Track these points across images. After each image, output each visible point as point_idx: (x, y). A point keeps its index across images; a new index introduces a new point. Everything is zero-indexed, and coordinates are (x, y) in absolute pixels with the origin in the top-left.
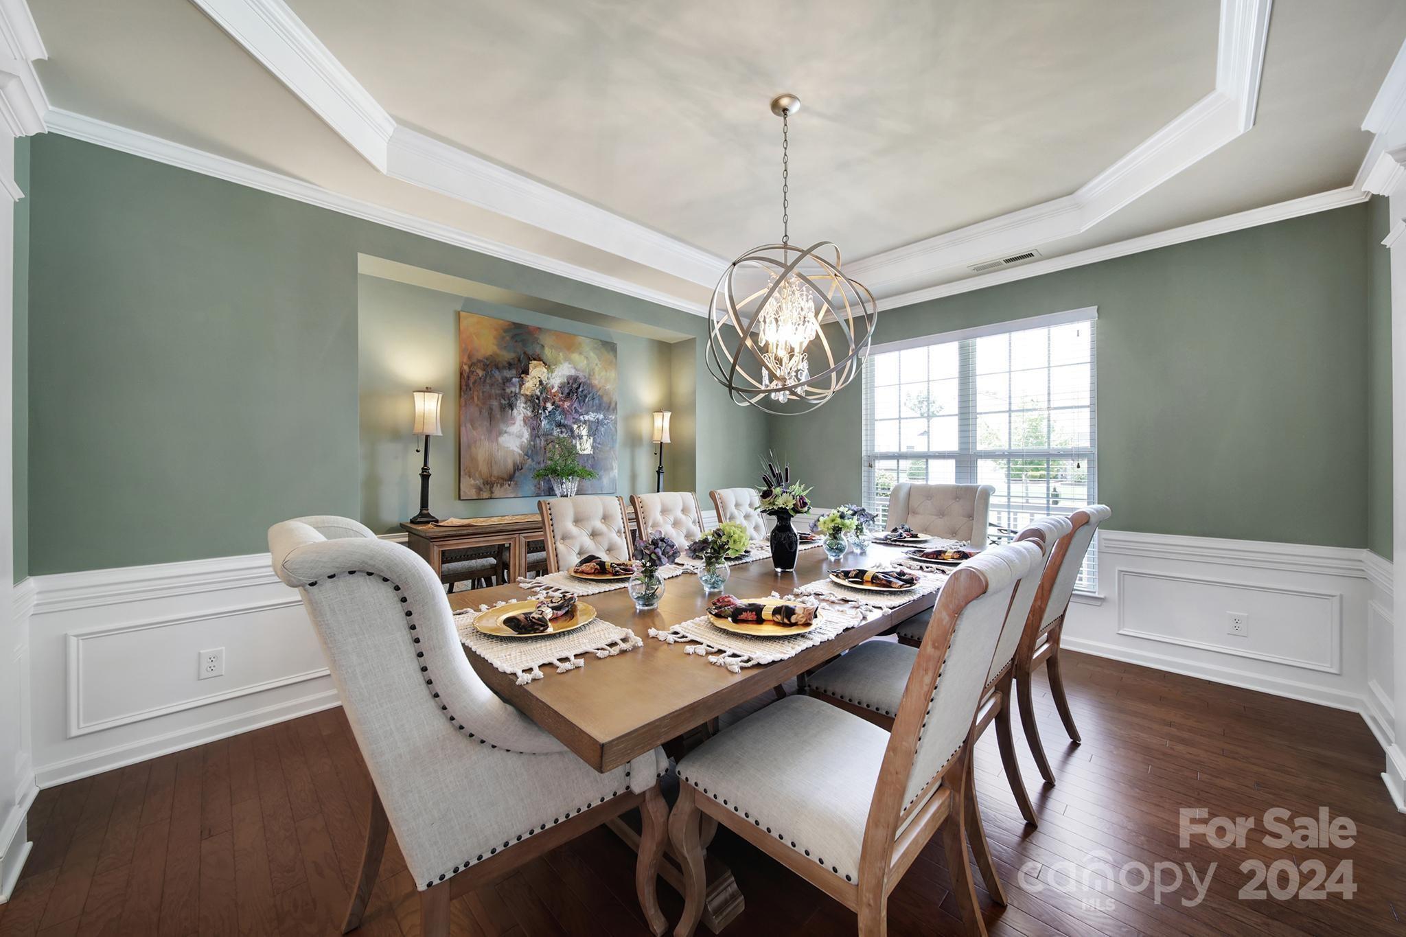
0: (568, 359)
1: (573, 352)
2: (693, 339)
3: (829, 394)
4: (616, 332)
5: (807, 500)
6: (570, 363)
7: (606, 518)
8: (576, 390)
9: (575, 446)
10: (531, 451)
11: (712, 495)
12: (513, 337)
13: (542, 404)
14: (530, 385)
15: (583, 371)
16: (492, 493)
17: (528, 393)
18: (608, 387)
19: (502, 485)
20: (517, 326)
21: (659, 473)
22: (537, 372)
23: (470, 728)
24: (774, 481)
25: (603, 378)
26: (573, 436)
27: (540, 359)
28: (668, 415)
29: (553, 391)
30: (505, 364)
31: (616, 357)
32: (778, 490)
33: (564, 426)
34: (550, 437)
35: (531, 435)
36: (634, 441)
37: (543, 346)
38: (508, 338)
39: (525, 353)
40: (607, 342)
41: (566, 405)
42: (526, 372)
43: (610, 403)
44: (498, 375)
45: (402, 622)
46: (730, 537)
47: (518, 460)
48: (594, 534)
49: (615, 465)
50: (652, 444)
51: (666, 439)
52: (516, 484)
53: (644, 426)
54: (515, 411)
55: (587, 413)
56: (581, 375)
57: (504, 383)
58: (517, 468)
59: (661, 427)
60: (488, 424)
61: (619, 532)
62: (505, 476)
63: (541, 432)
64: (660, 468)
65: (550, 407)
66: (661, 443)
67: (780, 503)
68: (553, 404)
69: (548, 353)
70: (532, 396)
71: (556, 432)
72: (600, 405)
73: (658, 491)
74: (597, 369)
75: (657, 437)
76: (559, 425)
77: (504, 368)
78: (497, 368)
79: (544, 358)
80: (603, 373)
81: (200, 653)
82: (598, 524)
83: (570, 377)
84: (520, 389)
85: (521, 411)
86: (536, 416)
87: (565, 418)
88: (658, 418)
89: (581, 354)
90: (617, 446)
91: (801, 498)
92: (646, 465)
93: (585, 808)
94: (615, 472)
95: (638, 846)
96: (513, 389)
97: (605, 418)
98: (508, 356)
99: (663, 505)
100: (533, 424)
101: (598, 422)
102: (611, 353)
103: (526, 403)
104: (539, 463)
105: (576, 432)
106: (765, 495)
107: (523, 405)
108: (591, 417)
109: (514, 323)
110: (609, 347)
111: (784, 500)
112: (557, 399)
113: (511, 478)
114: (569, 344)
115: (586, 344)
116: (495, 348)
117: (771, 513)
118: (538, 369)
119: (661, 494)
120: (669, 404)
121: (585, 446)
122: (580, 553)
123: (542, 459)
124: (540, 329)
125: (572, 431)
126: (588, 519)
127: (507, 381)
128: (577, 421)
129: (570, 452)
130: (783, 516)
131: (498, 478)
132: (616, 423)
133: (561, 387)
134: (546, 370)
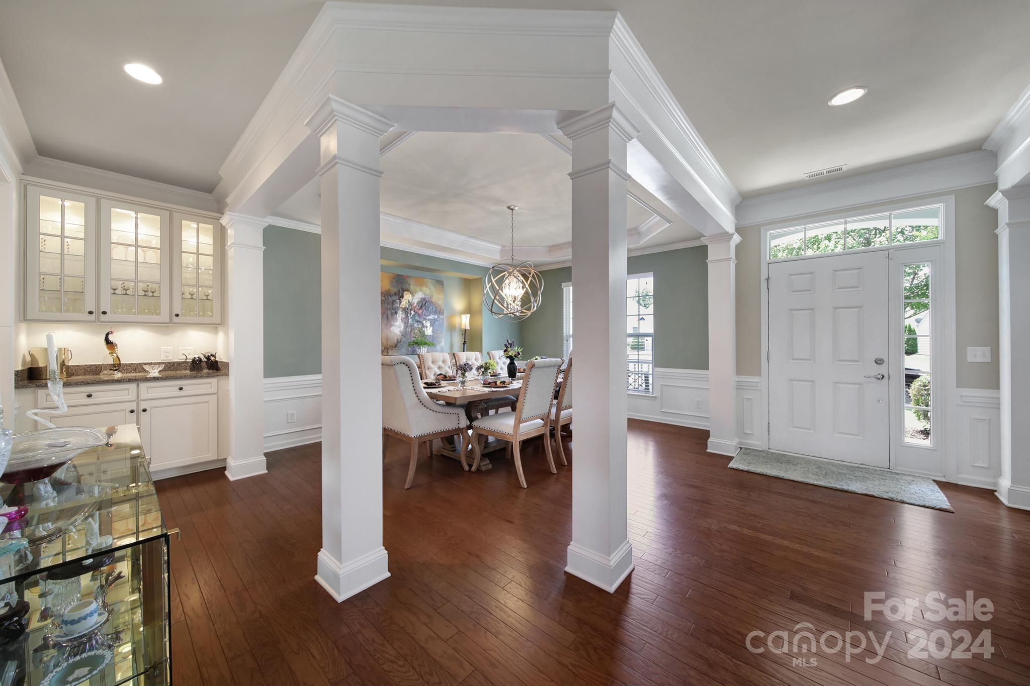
0: (421, 290)
1: (423, 287)
2: (480, 278)
3: (529, 313)
4: (443, 276)
5: (520, 353)
6: (422, 292)
7: (444, 361)
8: (424, 304)
9: (424, 332)
10: (404, 334)
11: (488, 353)
12: (397, 281)
13: (409, 311)
14: (404, 303)
15: (428, 295)
16: (388, 353)
17: (403, 307)
18: (440, 302)
19: (392, 349)
20: (398, 276)
21: (464, 344)
22: (407, 297)
23: (423, 402)
24: (509, 346)
25: (437, 298)
26: (423, 326)
27: (408, 291)
28: (468, 316)
29: (414, 305)
30: (394, 294)
31: (443, 287)
32: (509, 349)
33: (419, 322)
34: (412, 327)
35: (405, 326)
36: (452, 328)
37: (410, 285)
38: (394, 282)
39: (402, 288)
40: (439, 281)
41: (420, 311)
42: (402, 297)
43: (440, 310)
44: (390, 299)
45: (409, 375)
46: (490, 364)
47: (399, 338)
48: (439, 368)
49: (443, 340)
50: (461, 330)
51: (468, 328)
52: (398, 349)
53: (456, 320)
54: (398, 315)
55: (430, 315)
56: (427, 297)
57: (393, 303)
58: (399, 342)
59: (465, 321)
60: (386, 321)
61: (449, 367)
62: (393, 345)
63: (409, 325)
64: (465, 342)
65: (413, 313)
66: (465, 330)
67: (510, 354)
68: (414, 312)
69: (412, 287)
70: (405, 308)
71: (416, 325)
72: (436, 311)
73: (464, 351)
74: (434, 294)
75: (463, 327)
76: (417, 321)
77: (393, 295)
78: (390, 295)
79: (410, 290)
80: (437, 296)
81: (288, 413)
82: (441, 364)
83: (422, 298)
84: (400, 305)
85: (400, 315)
86: (407, 317)
87: (420, 318)
88: (464, 316)
89: (427, 287)
90: (444, 331)
91: (518, 352)
92: (458, 340)
93: (447, 429)
94: (443, 343)
95: (460, 458)
96: (397, 305)
97: (438, 318)
98: (394, 290)
99: (467, 357)
100: (405, 321)
101: (435, 319)
102: (441, 286)
103: (402, 311)
104: (408, 339)
105: (425, 324)
106: (505, 351)
107: (401, 312)
108: (431, 317)
109: (397, 275)
110: (440, 283)
111: (511, 353)
112: (416, 309)
113: (396, 346)
114: (421, 283)
115: (429, 282)
116: (389, 287)
117: (507, 357)
118: (407, 295)
119: (466, 352)
120: (469, 310)
121: (429, 331)
122: (434, 375)
123: (409, 338)
124: (408, 276)
125: (423, 324)
126: (437, 361)
127: (394, 301)
128: (425, 319)
129: (422, 334)
130: (511, 358)
131: (391, 346)
132: (443, 320)
133: (418, 303)
134: (411, 296)
